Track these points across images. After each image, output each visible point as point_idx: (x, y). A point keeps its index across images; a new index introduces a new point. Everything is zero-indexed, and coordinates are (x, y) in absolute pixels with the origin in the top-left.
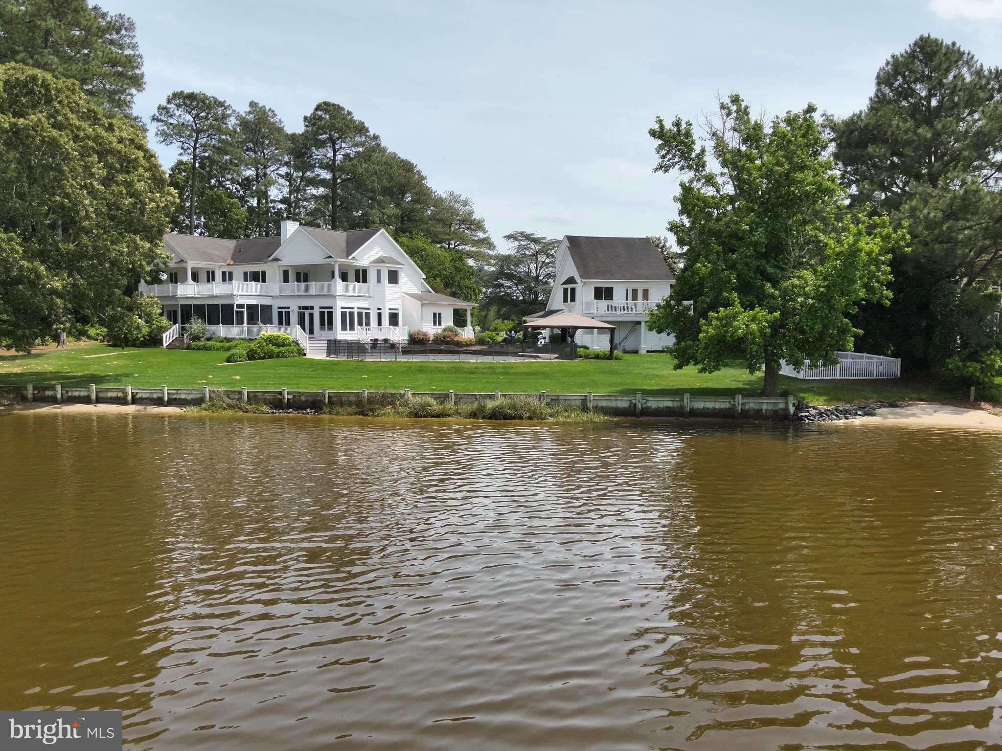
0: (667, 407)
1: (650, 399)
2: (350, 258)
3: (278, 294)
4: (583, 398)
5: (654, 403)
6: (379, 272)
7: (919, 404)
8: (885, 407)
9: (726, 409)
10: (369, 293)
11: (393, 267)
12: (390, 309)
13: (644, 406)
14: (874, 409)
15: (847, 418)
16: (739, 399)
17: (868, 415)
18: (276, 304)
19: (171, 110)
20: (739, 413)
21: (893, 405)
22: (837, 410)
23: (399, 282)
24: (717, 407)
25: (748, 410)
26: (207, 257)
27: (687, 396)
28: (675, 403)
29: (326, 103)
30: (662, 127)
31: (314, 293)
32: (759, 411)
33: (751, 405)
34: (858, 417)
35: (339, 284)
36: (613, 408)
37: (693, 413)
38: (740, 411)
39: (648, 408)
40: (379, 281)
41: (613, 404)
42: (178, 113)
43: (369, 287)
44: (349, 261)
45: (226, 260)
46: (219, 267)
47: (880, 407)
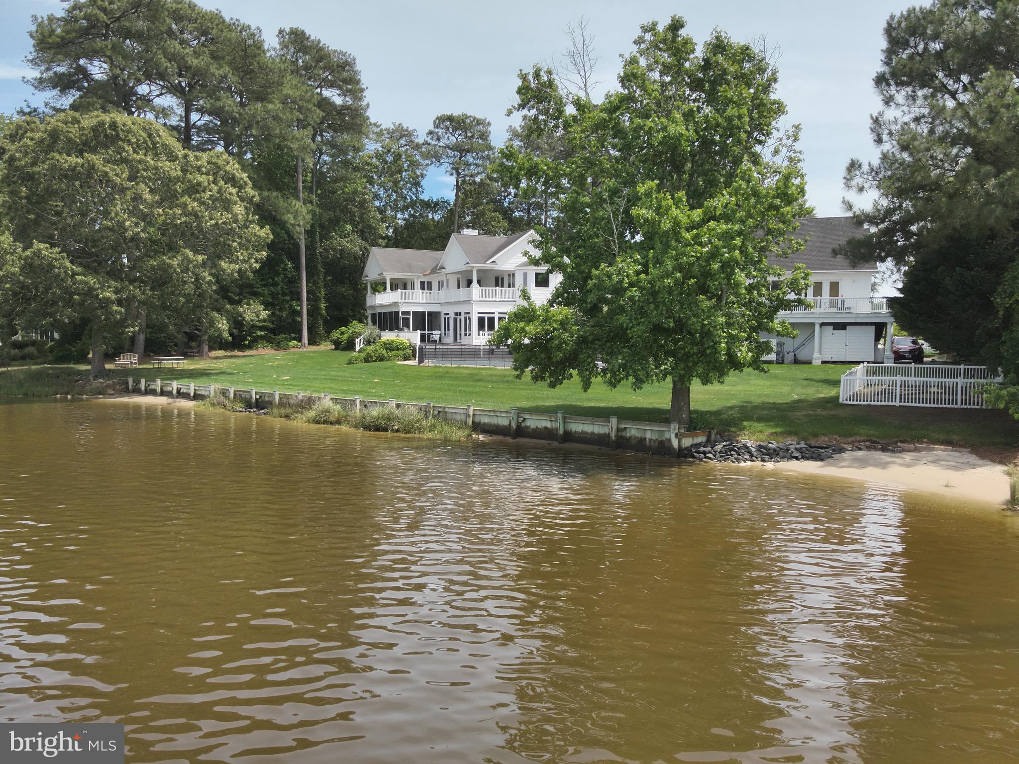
1: (527, 417)
4: (465, 412)
6: (525, 275)
7: (933, 449)
8: (869, 448)
9: (603, 434)
10: (515, 297)
13: (521, 425)
14: (841, 451)
15: (763, 460)
18: (443, 310)
20: (612, 441)
22: (761, 448)
23: (550, 284)
25: (630, 438)
26: (410, 268)
27: (560, 415)
30: (525, 82)
32: (643, 440)
34: (786, 460)
35: (476, 290)
37: (568, 436)
40: (525, 284)
42: (446, 136)
43: (514, 292)
44: (488, 265)
45: (425, 271)
46: (418, 277)
47: (860, 449)
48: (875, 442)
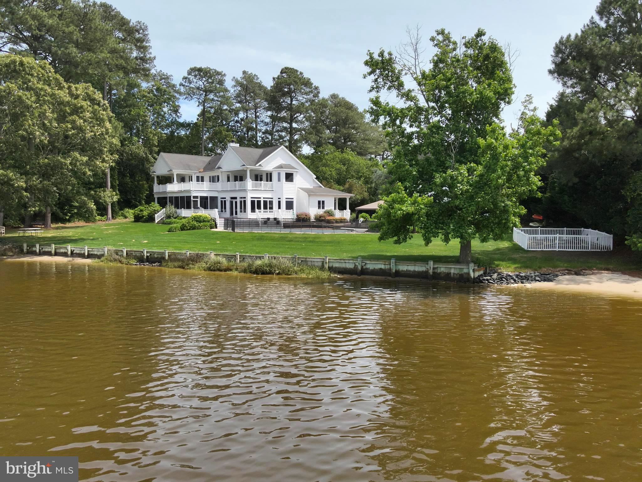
0: (381, 269)
1: (368, 262)
2: (257, 165)
3: (221, 190)
4: (322, 260)
5: (372, 266)
6: (279, 174)
7: (602, 273)
8: (569, 274)
9: (423, 271)
10: (272, 187)
11: (289, 171)
12: (286, 199)
13: (364, 267)
14: (557, 276)
15: (522, 283)
16: (431, 263)
17: (545, 280)
18: (220, 196)
19: (191, 79)
20: (430, 275)
21: (577, 274)
22: (517, 276)
23: (294, 180)
24: (417, 270)
25: (440, 273)
26: (188, 167)
27: (393, 261)
28: (386, 266)
29: (286, 68)
30: (371, 58)
31: (237, 189)
32: (449, 274)
33: (442, 269)
34: (534, 282)
35: (249, 183)
36: (343, 268)
37: (398, 273)
38: (431, 273)
39: (367, 269)
40: (279, 180)
41: (343, 265)
42: (195, 80)
43: (273, 184)
44: (257, 167)
45: (200, 169)
46: (195, 173)
47: (565, 275)
48: (570, 270)
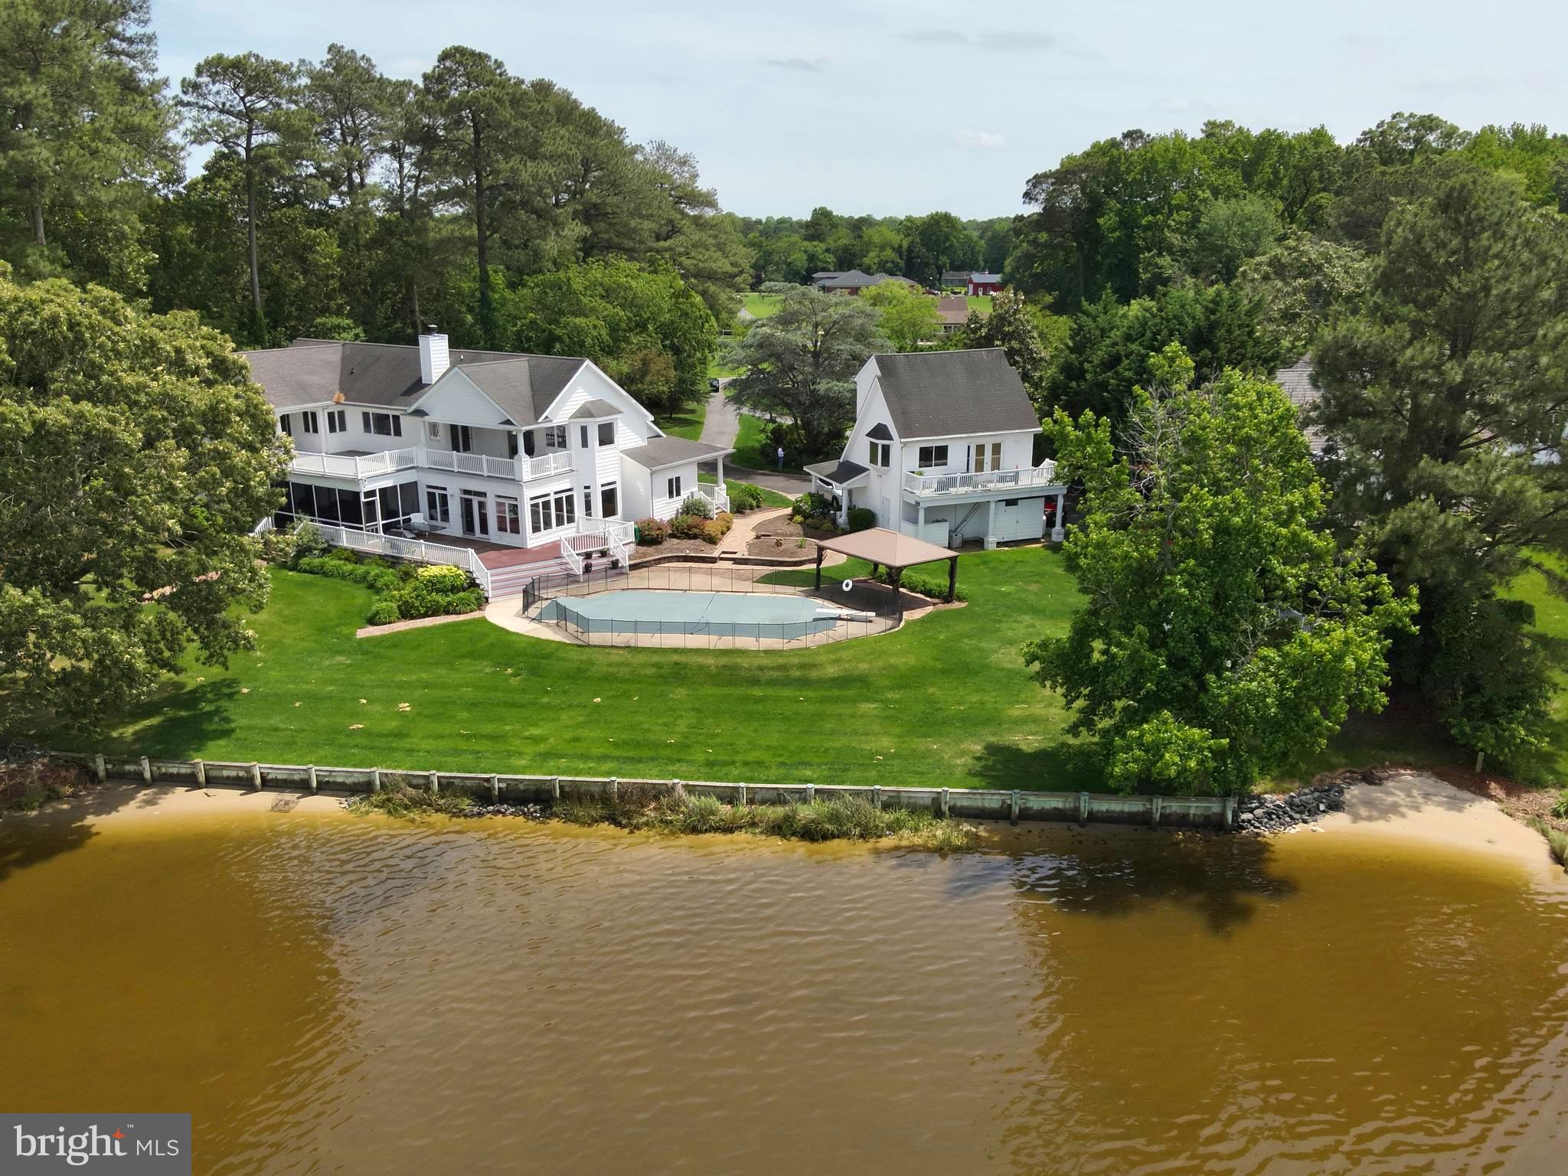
0: (1056, 809)
1: (1031, 798)
2: (540, 419)
3: (425, 463)
5: (1038, 804)
6: (584, 430)
7: (1402, 775)
8: (1354, 781)
9: (1140, 813)
10: (570, 465)
11: (606, 419)
12: (603, 485)
13: (1023, 807)
14: (1341, 792)
16: (1158, 802)
17: (1334, 808)
18: (425, 480)
19: (203, 85)
20: (1155, 819)
21: (1367, 777)
22: (1289, 805)
23: (615, 440)
24: (1126, 809)
26: (302, 391)
28: (1067, 804)
29: (457, 49)
31: (485, 473)
32: (1184, 816)
33: (1176, 810)
34: (1320, 817)
35: (525, 462)
36: (978, 808)
37: (1092, 817)
38: (1157, 817)
39: (1028, 809)
40: (585, 444)
41: (979, 804)
43: (570, 457)
44: (538, 424)
46: (323, 407)
47: (1349, 784)
48: (1353, 772)
